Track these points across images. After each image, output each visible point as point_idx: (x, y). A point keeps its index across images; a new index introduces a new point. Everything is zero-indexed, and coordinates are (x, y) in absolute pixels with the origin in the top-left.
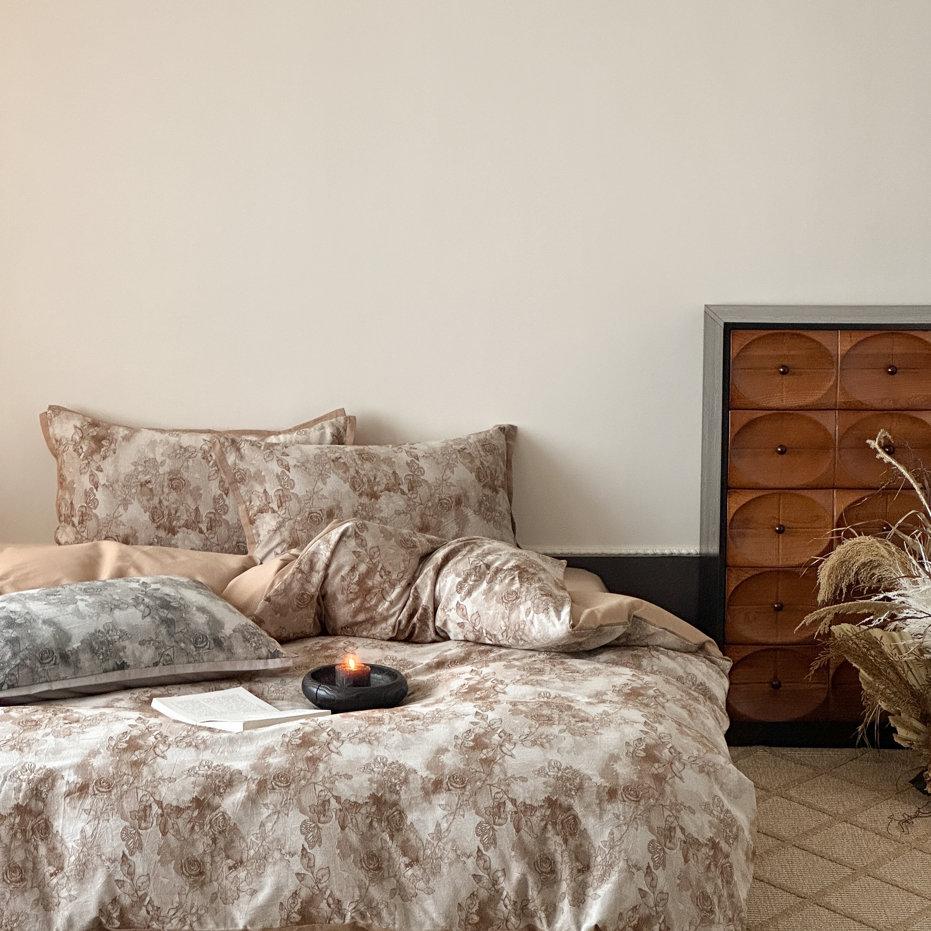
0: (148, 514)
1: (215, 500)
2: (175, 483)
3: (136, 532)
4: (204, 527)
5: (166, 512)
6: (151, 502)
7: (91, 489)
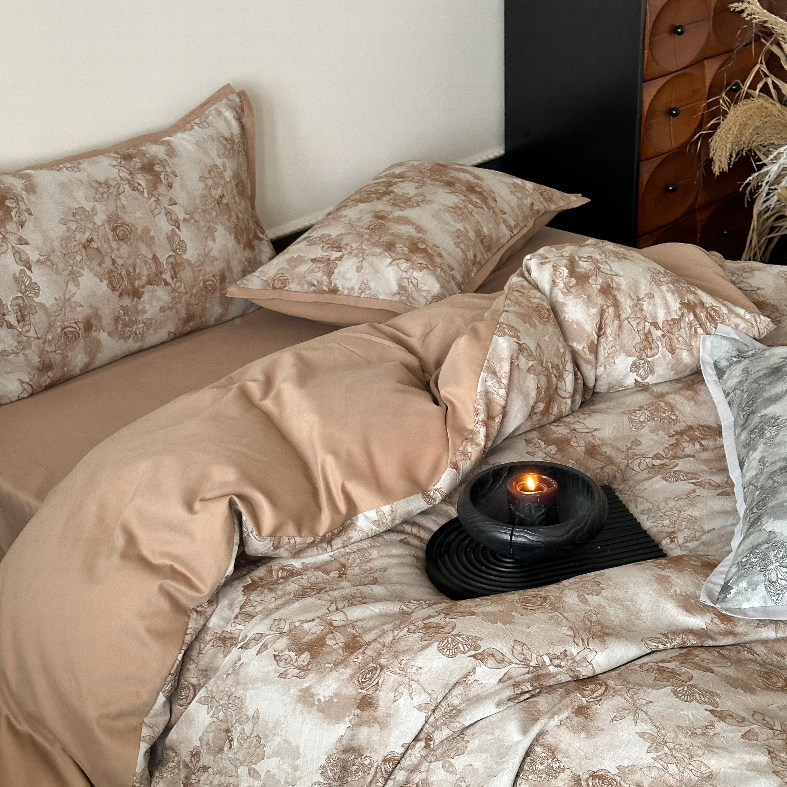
0: (105, 282)
1: (170, 239)
2: (120, 232)
3: (97, 311)
4: (167, 276)
5: (124, 273)
6: (104, 266)
7: (22, 271)
